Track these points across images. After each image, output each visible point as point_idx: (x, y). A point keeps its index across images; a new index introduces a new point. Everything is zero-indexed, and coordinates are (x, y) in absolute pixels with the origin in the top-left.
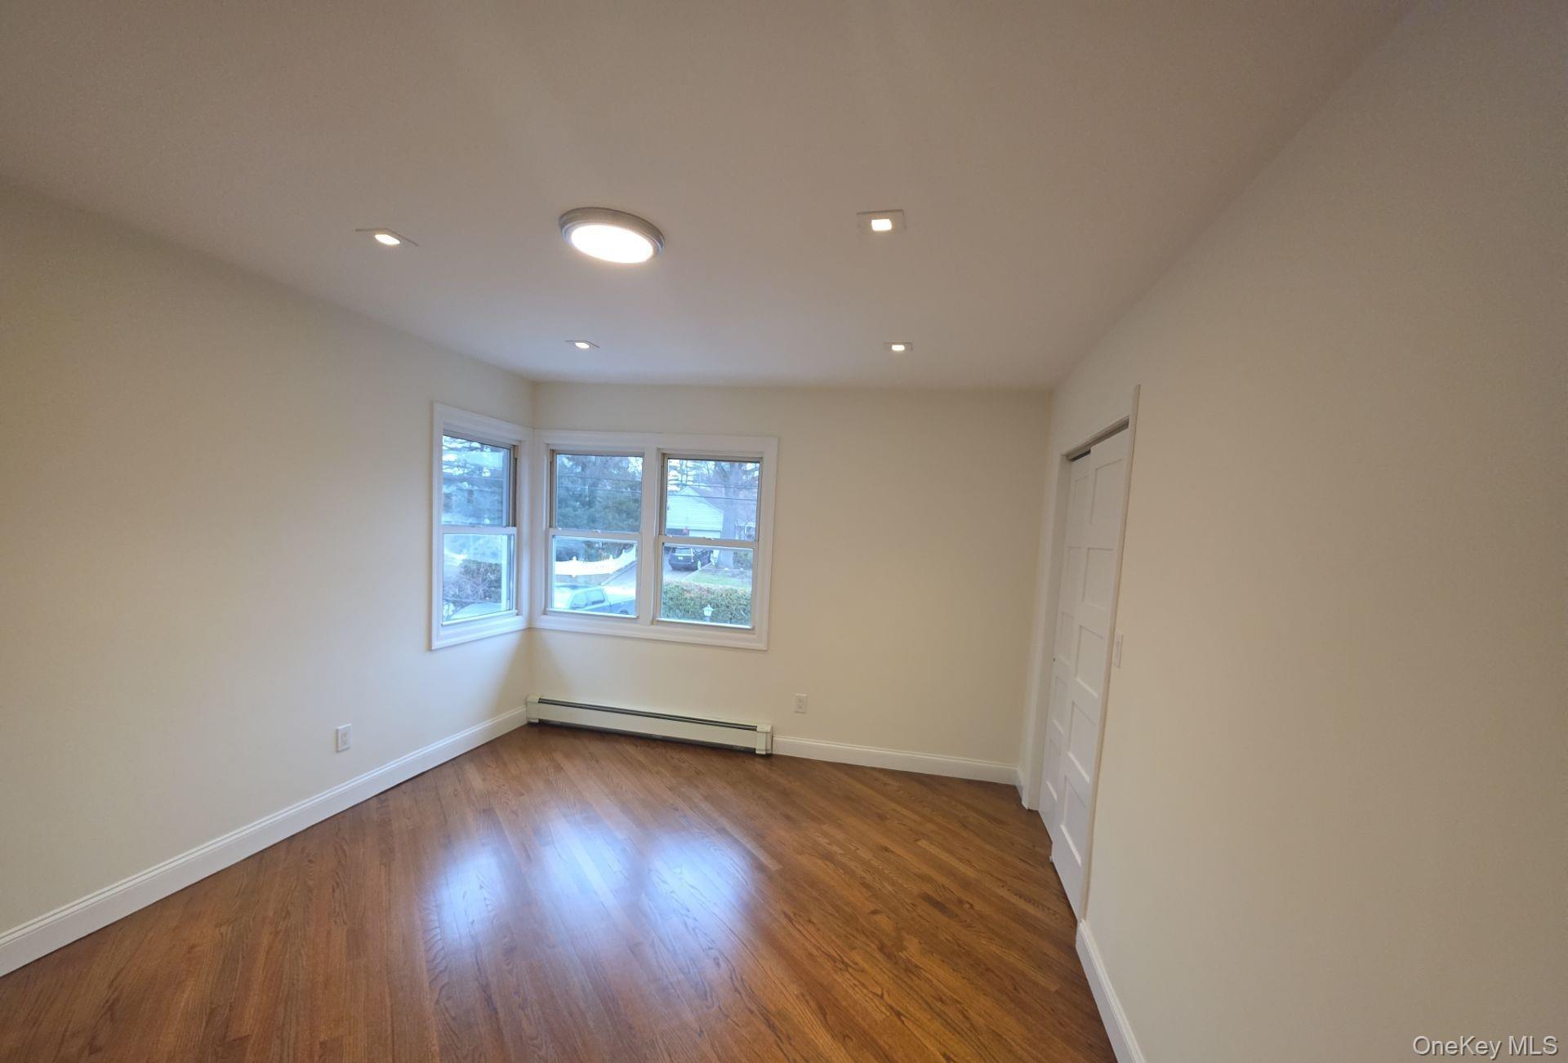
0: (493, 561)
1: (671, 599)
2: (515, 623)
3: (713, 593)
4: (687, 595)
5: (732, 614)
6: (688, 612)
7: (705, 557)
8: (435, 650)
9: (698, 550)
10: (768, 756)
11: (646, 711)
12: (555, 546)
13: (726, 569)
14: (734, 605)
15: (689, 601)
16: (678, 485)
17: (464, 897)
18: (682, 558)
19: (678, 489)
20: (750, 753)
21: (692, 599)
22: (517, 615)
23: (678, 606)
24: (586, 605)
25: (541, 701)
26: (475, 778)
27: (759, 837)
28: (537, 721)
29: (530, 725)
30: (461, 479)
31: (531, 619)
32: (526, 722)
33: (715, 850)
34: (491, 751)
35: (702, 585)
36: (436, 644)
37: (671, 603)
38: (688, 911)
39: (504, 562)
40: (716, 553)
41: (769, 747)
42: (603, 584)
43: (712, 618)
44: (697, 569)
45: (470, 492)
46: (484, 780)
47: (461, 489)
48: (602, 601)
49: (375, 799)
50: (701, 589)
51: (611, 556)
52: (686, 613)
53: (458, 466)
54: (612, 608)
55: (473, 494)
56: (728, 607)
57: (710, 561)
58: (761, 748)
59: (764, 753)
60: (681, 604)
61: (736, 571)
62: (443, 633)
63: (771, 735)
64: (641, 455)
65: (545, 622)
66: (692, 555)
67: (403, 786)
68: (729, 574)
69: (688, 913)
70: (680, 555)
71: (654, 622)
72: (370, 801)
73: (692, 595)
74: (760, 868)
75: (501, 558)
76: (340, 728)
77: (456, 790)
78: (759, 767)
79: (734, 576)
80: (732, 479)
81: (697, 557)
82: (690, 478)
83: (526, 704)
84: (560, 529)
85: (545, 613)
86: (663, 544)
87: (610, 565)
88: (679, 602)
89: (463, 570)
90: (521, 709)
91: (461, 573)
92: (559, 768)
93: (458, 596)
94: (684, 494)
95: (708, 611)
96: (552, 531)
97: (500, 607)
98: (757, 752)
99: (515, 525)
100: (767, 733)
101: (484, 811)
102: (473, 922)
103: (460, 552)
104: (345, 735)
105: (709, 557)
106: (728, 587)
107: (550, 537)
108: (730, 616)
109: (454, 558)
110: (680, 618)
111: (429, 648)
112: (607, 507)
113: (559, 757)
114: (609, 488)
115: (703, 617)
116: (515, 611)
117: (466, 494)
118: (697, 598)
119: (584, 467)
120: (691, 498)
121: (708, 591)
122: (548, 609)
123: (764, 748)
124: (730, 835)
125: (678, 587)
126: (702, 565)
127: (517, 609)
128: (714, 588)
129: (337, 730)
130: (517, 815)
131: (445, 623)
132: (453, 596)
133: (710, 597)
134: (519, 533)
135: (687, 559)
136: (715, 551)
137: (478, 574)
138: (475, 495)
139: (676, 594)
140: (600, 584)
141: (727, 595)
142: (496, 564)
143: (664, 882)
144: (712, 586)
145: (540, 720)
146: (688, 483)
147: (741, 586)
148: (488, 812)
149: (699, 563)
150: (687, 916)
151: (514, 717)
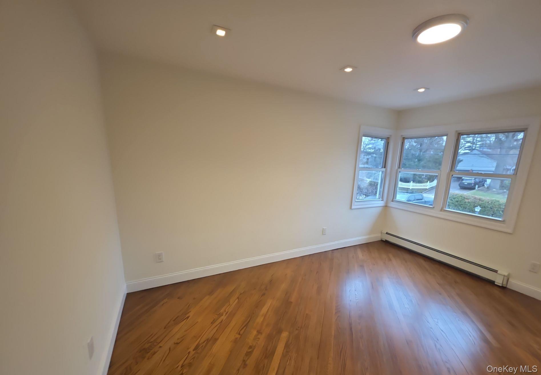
0: (377, 181)
1: (457, 202)
2: (381, 203)
3: (483, 201)
4: (467, 201)
5: (493, 212)
6: (466, 208)
7: (481, 184)
8: (353, 209)
9: (477, 180)
10: (503, 288)
11: (434, 248)
12: (400, 176)
13: (494, 190)
14: (496, 208)
15: (467, 203)
16: (469, 150)
17: (349, 291)
18: (467, 184)
19: (469, 152)
20: (491, 283)
21: (469, 202)
22: (382, 201)
23: (460, 205)
24: (414, 200)
25: (387, 233)
26: (360, 254)
27: (488, 326)
28: (385, 240)
29: (382, 241)
30: (373, 153)
31: (387, 202)
32: (380, 239)
33: (459, 320)
34: (367, 246)
35: (476, 196)
36: (353, 207)
37: (456, 203)
38: (438, 340)
39: (379, 182)
40: (489, 181)
41: (505, 283)
42: (423, 193)
43: (480, 213)
44: (475, 189)
45: (375, 157)
46: (363, 256)
47: (372, 157)
48: (422, 199)
49: (331, 251)
50: (475, 198)
51: (429, 181)
52: (464, 209)
53: (372, 149)
54: (425, 202)
55: (376, 158)
56: (491, 208)
57: (483, 185)
58: (499, 281)
59: (501, 285)
60: (462, 204)
61: (502, 191)
62: (356, 204)
63: (508, 278)
64: (446, 135)
65: (392, 204)
66: (473, 182)
67: (339, 250)
68: (495, 193)
69: (437, 341)
70: (466, 182)
71: (442, 210)
72: (330, 251)
73: (469, 201)
74: (486, 341)
75: (378, 180)
76: (324, 228)
77: (353, 256)
78: (496, 292)
79: (498, 194)
80: (506, 145)
81: (475, 184)
82: (477, 146)
83: (381, 233)
84: (403, 169)
85: (393, 201)
86: (452, 175)
87: (428, 185)
88: (461, 203)
89: (369, 184)
90: (380, 235)
91: (368, 185)
92: (390, 260)
93: (367, 193)
94: (472, 153)
95: (478, 209)
96: (399, 170)
97: (376, 197)
98: (496, 283)
99: (385, 167)
100: (504, 276)
101: (361, 266)
102: (351, 300)
103: (369, 178)
104: (325, 230)
105: (484, 184)
106: (494, 199)
107: (398, 172)
108: (492, 213)
109: (367, 180)
110: (461, 211)
111: (351, 208)
112: (429, 161)
113: (391, 256)
114: (432, 153)
115: (474, 212)
116: (381, 199)
117: (374, 158)
118: (472, 202)
119: (421, 145)
120: (476, 155)
121: (480, 200)
122: (393, 200)
123: (501, 283)
124: (469, 317)
125: (462, 196)
126: (478, 187)
127: (382, 198)
128: (484, 199)
129: (323, 229)
130: (371, 271)
131: (356, 201)
132: (365, 192)
133: (480, 202)
134: (386, 170)
135: (469, 184)
136: (488, 180)
137: (374, 186)
138: (377, 158)
139: (460, 199)
140: (422, 193)
141: (492, 203)
142: (377, 182)
143: (428, 322)
144: (483, 198)
145: (386, 240)
146: (476, 148)
147: (502, 199)
148: (362, 266)
149: (477, 186)
150: (436, 341)
151: (376, 237)
